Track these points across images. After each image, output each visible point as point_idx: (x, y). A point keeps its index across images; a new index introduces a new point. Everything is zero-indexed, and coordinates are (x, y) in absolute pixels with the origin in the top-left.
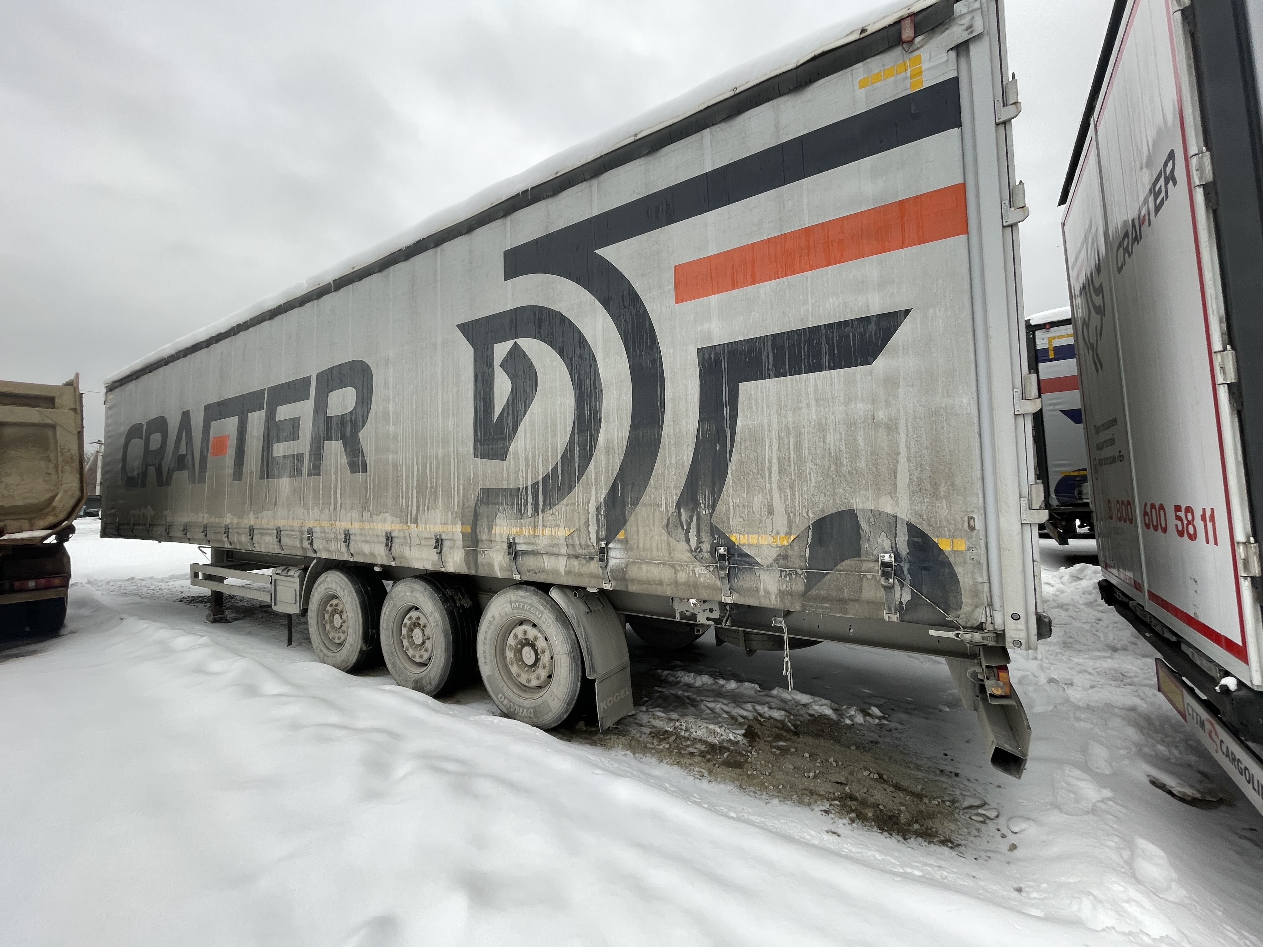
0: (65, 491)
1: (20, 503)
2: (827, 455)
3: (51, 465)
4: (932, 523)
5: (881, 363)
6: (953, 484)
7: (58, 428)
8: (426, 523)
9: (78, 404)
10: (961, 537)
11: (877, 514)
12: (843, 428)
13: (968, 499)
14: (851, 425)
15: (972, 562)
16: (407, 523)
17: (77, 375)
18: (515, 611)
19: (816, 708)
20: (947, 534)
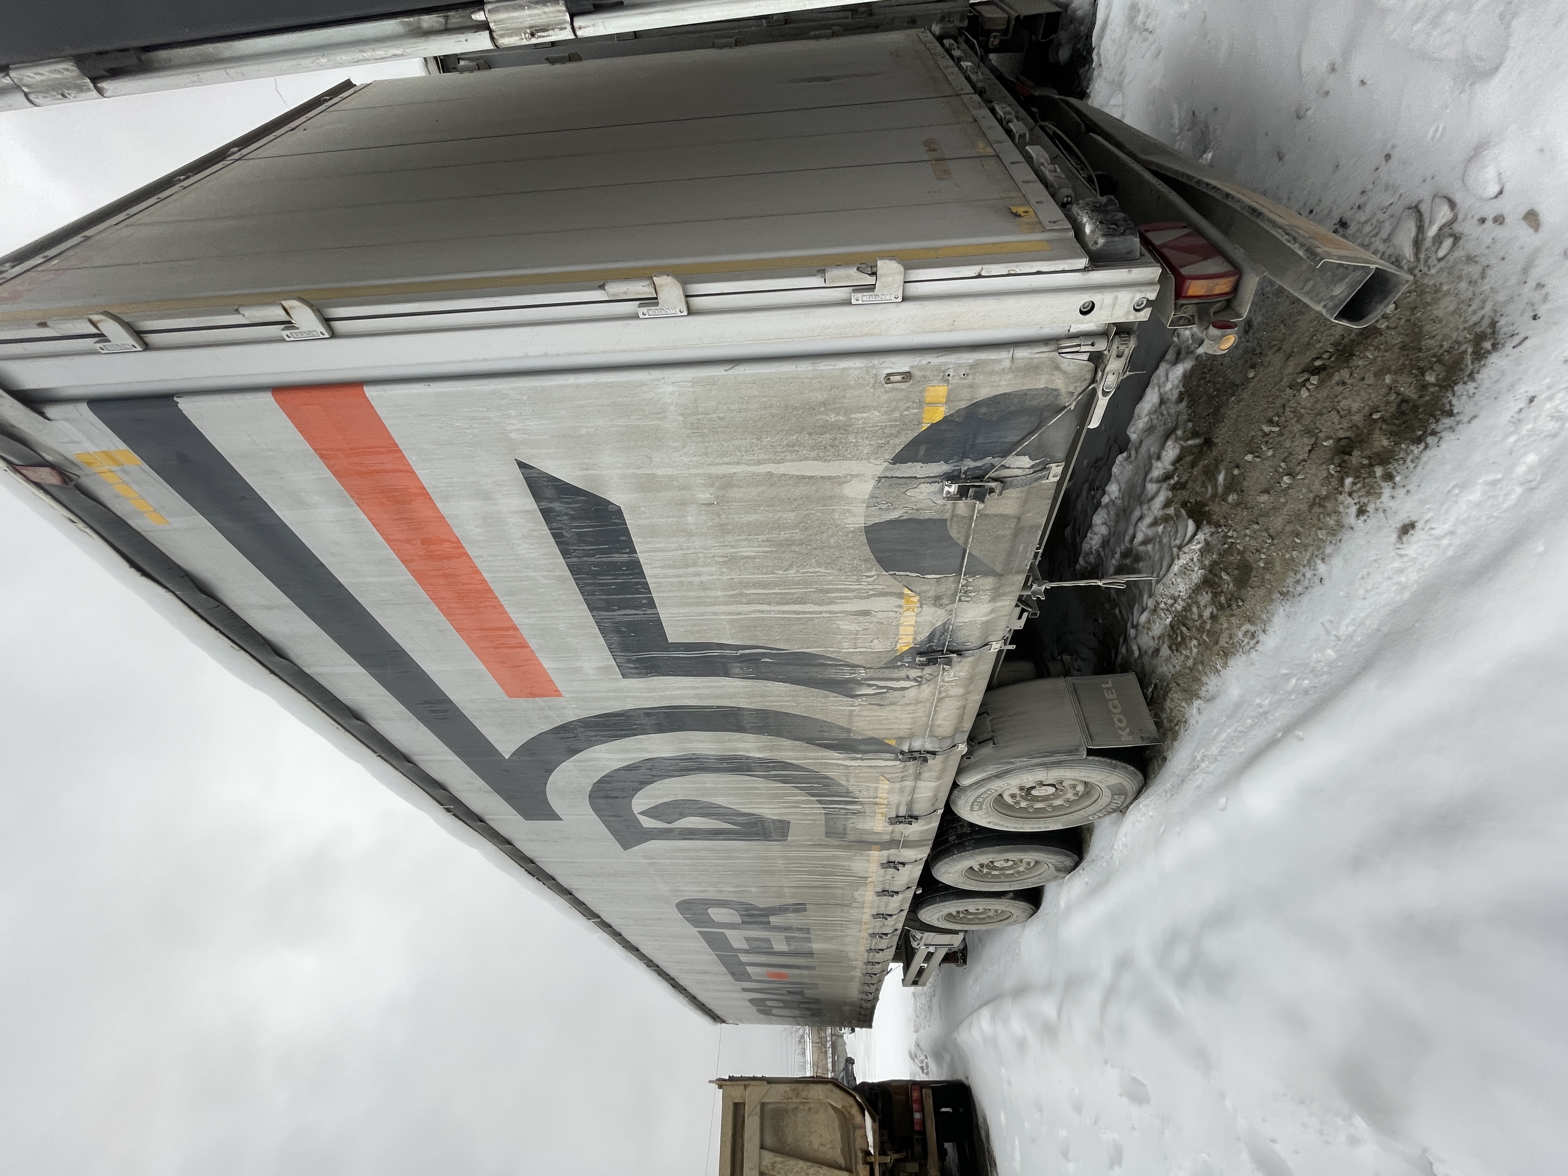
0: (827, 1097)
1: (838, 1135)
2: (774, 555)
3: (801, 1107)
4: (894, 431)
5: (616, 496)
6: (824, 404)
7: (762, 1101)
9: (739, 1083)
10: (921, 392)
11: (873, 500)
12: (730, 539)
13: (852, 383)
14: (723, 530)
15: (971, 377)
16: (866, 883)
17: (710, 1082)
18: (984, 807)
19: (1169, 386)
20: (916, 411)
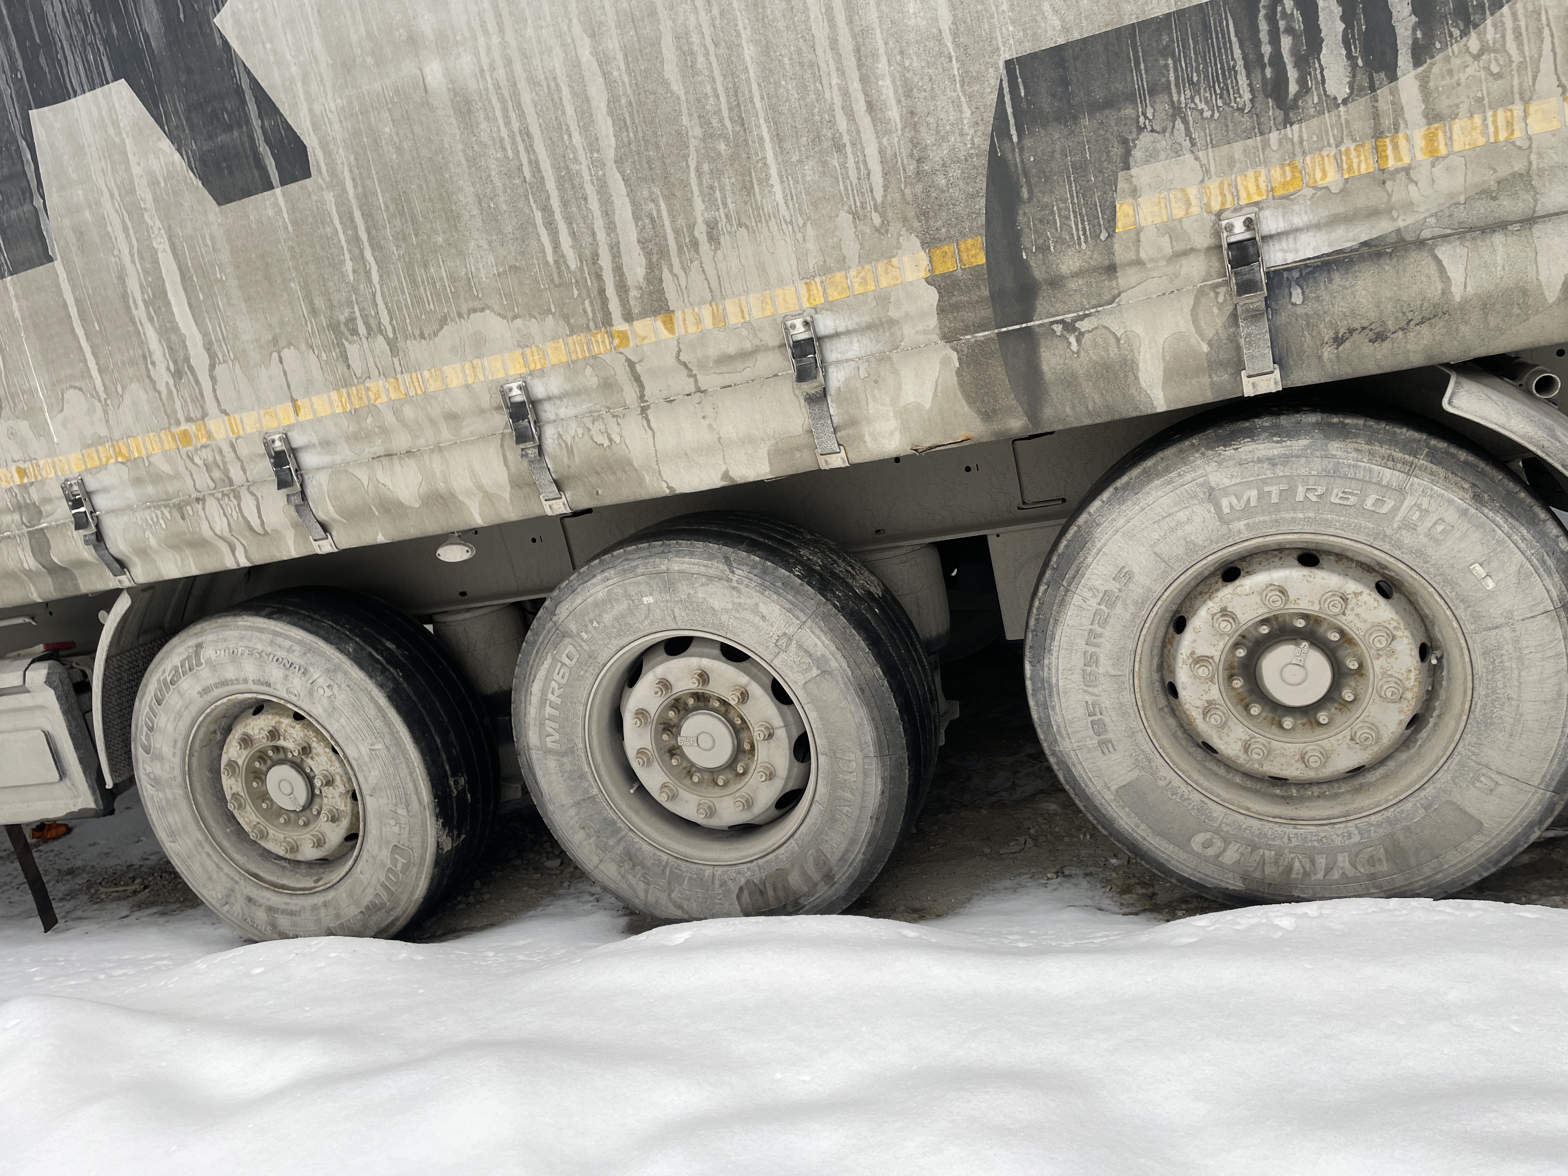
8: (716, 296)
16: (607, 321)
